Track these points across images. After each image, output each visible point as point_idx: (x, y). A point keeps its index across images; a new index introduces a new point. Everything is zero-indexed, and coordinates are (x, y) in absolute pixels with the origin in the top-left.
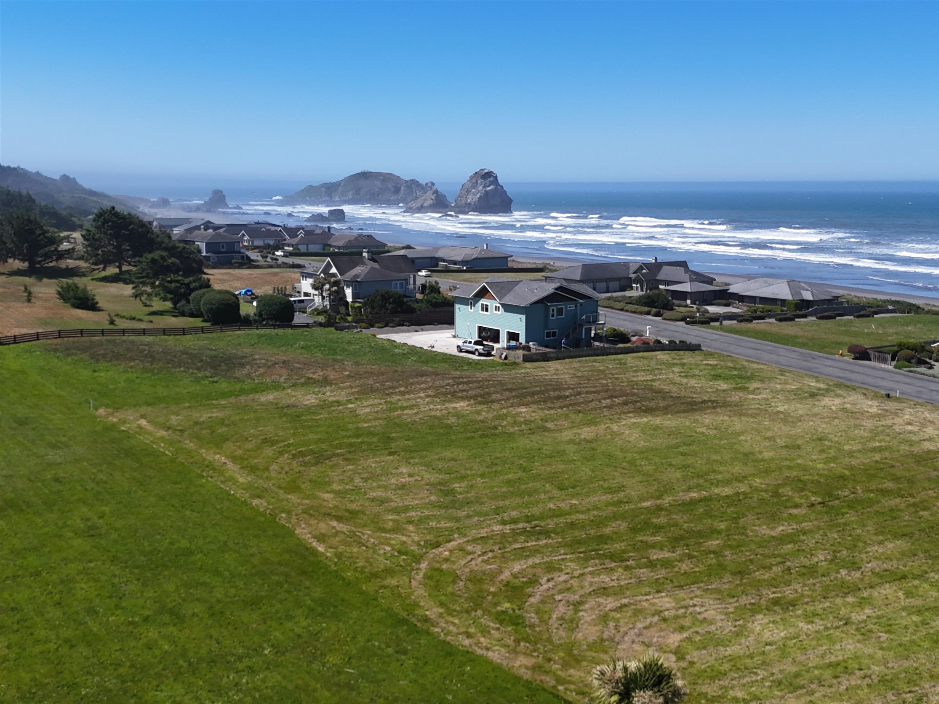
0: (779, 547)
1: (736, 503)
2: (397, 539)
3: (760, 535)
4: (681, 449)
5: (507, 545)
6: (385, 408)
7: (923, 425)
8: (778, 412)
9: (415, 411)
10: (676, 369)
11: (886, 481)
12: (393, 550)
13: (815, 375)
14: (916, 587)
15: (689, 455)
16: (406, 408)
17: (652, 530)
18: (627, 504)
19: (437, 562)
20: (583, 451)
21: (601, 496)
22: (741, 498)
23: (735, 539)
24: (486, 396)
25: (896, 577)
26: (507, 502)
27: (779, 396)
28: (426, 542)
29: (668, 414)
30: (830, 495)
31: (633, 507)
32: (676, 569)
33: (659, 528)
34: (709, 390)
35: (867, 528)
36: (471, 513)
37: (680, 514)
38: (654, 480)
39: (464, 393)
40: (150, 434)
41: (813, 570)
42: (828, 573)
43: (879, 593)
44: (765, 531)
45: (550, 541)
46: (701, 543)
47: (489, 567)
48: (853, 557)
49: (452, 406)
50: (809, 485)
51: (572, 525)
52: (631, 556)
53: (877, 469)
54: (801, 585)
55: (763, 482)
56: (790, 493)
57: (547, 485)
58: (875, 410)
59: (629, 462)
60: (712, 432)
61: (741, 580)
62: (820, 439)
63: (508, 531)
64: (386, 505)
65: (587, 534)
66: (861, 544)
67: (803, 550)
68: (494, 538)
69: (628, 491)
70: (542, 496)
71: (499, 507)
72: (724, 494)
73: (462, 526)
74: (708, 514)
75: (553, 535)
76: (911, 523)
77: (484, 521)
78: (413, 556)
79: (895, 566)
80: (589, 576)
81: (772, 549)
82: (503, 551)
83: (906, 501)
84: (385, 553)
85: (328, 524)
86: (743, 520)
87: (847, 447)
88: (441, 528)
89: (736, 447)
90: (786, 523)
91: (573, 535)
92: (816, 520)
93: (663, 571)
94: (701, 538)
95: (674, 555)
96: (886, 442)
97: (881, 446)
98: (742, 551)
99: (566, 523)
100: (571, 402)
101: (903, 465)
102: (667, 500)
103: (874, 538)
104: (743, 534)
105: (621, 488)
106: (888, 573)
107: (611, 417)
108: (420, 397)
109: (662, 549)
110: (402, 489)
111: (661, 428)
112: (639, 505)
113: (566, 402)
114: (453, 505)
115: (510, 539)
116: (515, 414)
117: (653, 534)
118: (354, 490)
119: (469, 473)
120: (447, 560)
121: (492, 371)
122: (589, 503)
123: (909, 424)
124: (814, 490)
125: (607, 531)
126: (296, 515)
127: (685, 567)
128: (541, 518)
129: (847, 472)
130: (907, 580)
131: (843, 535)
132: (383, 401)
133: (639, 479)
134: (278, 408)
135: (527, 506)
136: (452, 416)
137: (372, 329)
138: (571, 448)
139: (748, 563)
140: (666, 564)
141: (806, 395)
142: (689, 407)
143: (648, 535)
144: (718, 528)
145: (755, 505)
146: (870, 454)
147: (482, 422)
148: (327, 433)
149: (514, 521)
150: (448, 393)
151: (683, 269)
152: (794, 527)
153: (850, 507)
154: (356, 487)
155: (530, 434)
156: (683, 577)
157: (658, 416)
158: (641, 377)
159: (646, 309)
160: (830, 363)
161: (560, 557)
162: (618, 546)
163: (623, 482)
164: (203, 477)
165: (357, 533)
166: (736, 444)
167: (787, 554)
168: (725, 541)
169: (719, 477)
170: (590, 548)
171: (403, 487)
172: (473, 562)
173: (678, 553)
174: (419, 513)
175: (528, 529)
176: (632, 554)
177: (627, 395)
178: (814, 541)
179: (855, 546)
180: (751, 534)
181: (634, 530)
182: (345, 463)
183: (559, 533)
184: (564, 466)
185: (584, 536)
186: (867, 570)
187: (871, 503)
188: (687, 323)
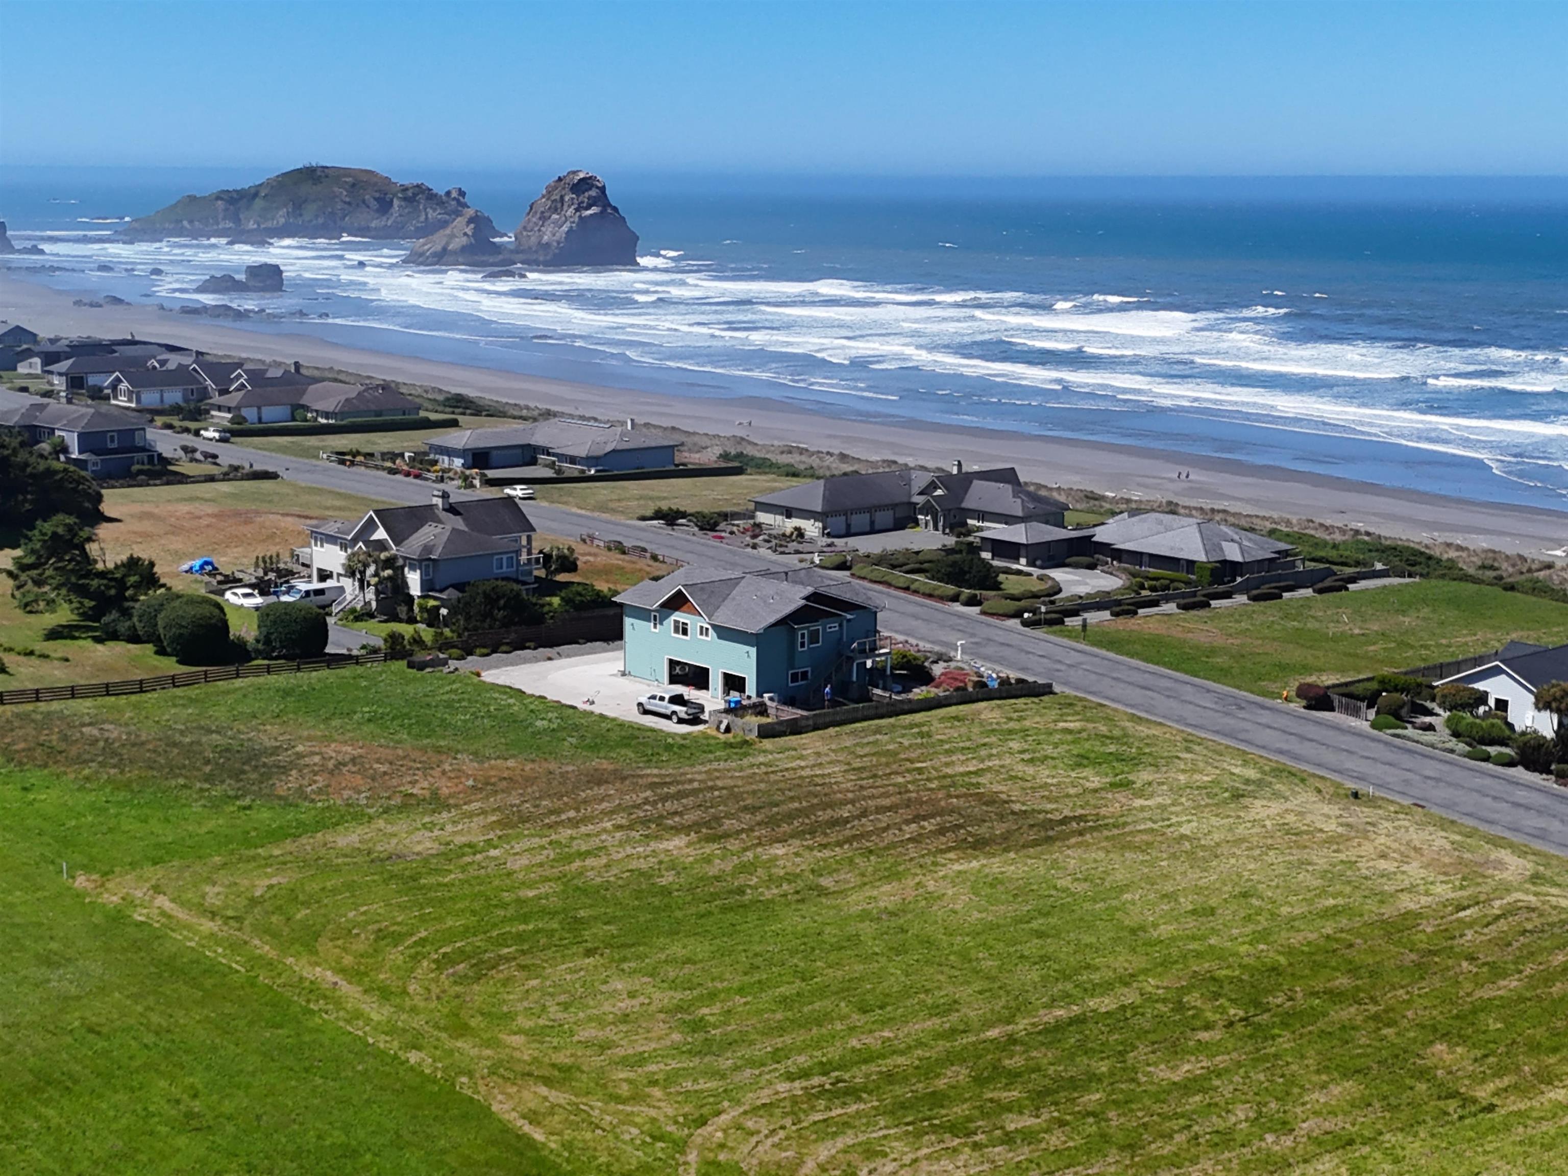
0: (1183, 1101)
1: (1121, 1024)
2: (643, 1112)
3: (1156, 1081)
4: (1034, 925)
5: (802, 1116)
6: (552, 856)
7: (1405, 859)
8: (1183, 837)
9: (604, 860)
10: (1015, 745)
11: (1339, 974)
12: (642, 1133)
13: (1242, 747)
14: (1365, 1158)
15: (1048, 936)
16: (588, 854)
17: (1004, 1081)
18: (964, 1035)
19: (711, 1150)
20: (886, 933)
21: (924, 1020)
22: (1128, 1015)
23: (1122, 1091)
24: (714, 825)
25: (1339, 1144)
26: (788, 1039)
27: (1183, 800)
28: (685, 1116)
29: (1009, 852)
30: (1257, 1004)
31: (974, 1039)
32: (1043, 1145)
33: (1013, 1076)
34: (1072, 791)
35: (1306, 1062)
36: (739, 1063)
37: (1043, 1049)
38: (1000, 988)
39: (677, 819)
40: (188, 927)
41: (1228, 1137)
42: (1250, 1141)
43: (1316, 1170)
44: (1164, 1074)
45: (862, 1106)
46: (1074, 1099)
47: (784, 1155)
48: (1285, 1112)
49: (661, 846)
50: (1227, 988)
51: (890, 1077)
52: (980, 1127)
53: (1327, 952)
54: (1212, 1162)
55: (1159, 983)
56: (1198, 1003)
57: (843, 1004)
58: (1333, 827)
59: (959, 954)
60: (1080, 887)
61: (1132, 1157)
62: (1245, 895)
63: (800, 1093)
64: (609, 1052)
65: (912, 1091)
66: (1296, 1090)
67: (1216, 1105)
68: (782, 1104)
69: (964, 1010)
70: (839, 1026)
71: (777, 1049)
72: (1103, 1010)
73: (731, 1087)
74: (1083, 1048)
75: (864, 1096)
76: (1369, 1050)
77: (760, 1075)
78: (674, 1142)
79: (1341, 1124)
80: (925, 1162)
81: (1173, 1106)
82: (798, 1126)
83: (1366, 1010)
84: (632, 1139)
85: (535, 1093)
86: (1132, 1054)
87: (1285, 910)
88: (702, 1091)
89: (1118, 915)
90: (1193, 1059)
91: (893, 1093)
92: (1235, 1049)
93: (1026, 1149)
94: (1075, 1090)
95: (1039, 1120)
96: (1344, 897)
97: (1335, 906)
98: (1131, 1110)
99: (880, 1073)
100: (854, 832)
101: (1366, 942)
102: (1022, 1025)
103: (1315, 1078)
104: (1133, 1080)
105: (953, 1005)
106: (1329, 1137)
107: (922, 861)
108: (605, 830)
109: (1021, 1113)
110: (625, 1022)
111: (1001, 883)
112: (982, 1036)
113: (848, 833)
114: (708, 1048)
115: (805, 1106)
116: (769, 860)
117: (1007, 1087)
118: (552, 1027)
119: (719, 985)
120: (722, 1146)
121: (710, 761)
122: (909, 1034)
123: (1383, 856)
124: (1233, 997)
125: (941, 1084)
126: (483, 1078)
127: (1055, 1140)
128: (842, 1066)
129: (1282, 960)
130: (1355, 1147)
131: (1273, 1075)
132: (545, 841)
133: (977, 986)
134: (372, 861)
135: (817, 1044)
136: (667, 870)
137: (470, 658)
138: (867, 929)
139: (1141, 1130)
140: (1029, 1136)
141: (1226, 795)
142: (1043, 834)
143: (1000, 1089)
144: (1097, 1072)
145: (1147, 1026)
146: (1319, 922)
147: (717, 878)
148: (474, 913)
149: (805, 1074)
150: (649, 821)
151: (1009, 487)
152: (1204, 1064)
153: (1285, 1025)
154: (554, 1021)
155: (798, 901)
156: (1052, 1157)
157: (994, 855)
158: (961, 766)
159: (951, 589)
160: (1266, 717)
161: (881, 1133)
162: (960, 1110)
163: (955, 993)
164: (312, 1012)
165: (582, 1107)
166: (1118, 910)
167: (1194, 1112)
168: (1109, 1095)
169: (1096, 977)
170: (920, 1115)
171: (625, 1018)
172: (760, 1148)
173: (1043, 1117)
174: (662, 1066)
175: (827, 1087)
176: (980, 1123)
177: (941, 813)
178: (1231, 1088)
179: (1288, 1094)
180: (1145, 1079)
181: (979, 1081)
182: (525, 974)
183: (872, 1091)
184: (862, 967)
185: (910, 1095)
186: (1302, 1133)
187: (1314, 1015)
188: (1026, 624)
